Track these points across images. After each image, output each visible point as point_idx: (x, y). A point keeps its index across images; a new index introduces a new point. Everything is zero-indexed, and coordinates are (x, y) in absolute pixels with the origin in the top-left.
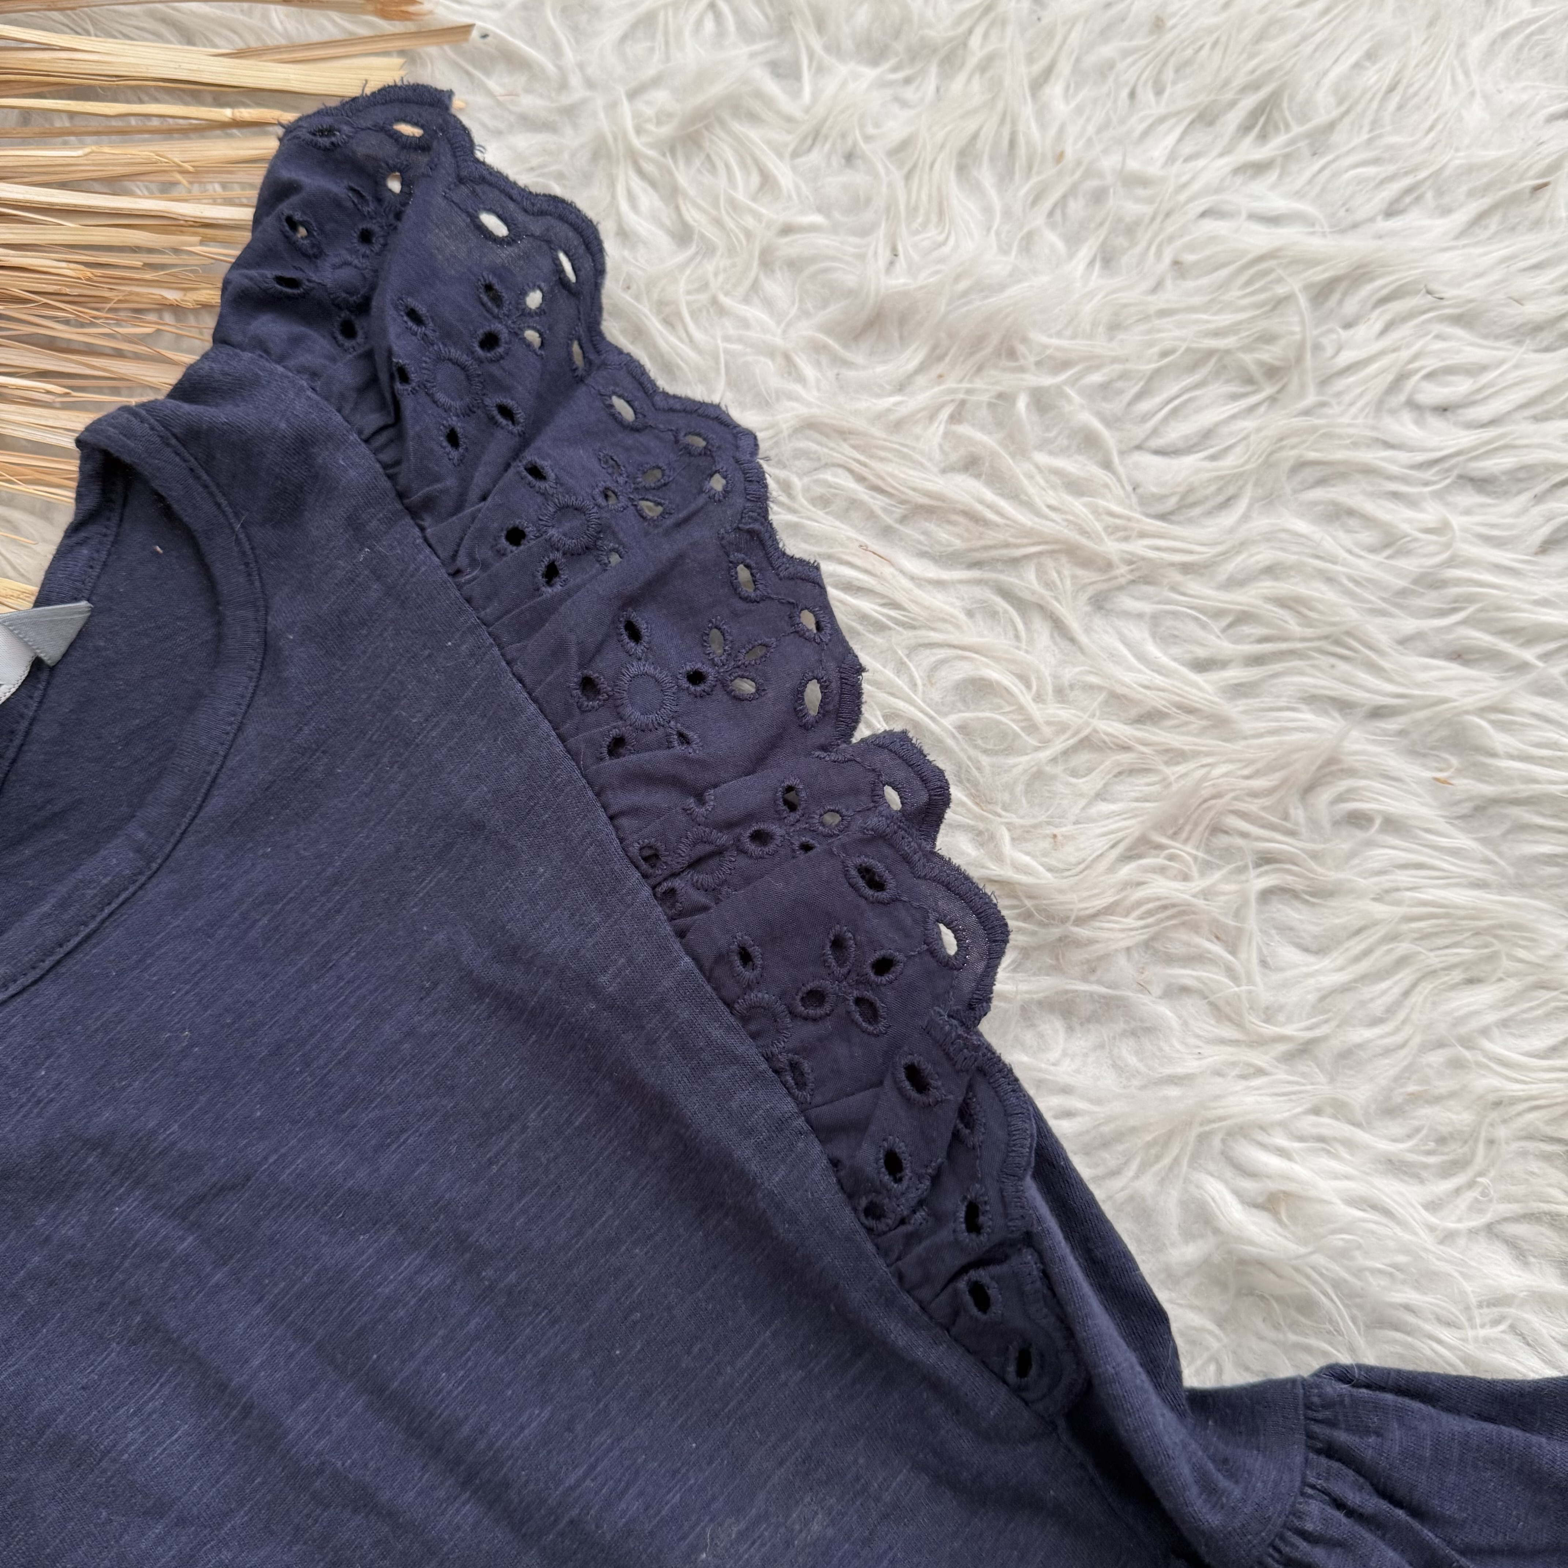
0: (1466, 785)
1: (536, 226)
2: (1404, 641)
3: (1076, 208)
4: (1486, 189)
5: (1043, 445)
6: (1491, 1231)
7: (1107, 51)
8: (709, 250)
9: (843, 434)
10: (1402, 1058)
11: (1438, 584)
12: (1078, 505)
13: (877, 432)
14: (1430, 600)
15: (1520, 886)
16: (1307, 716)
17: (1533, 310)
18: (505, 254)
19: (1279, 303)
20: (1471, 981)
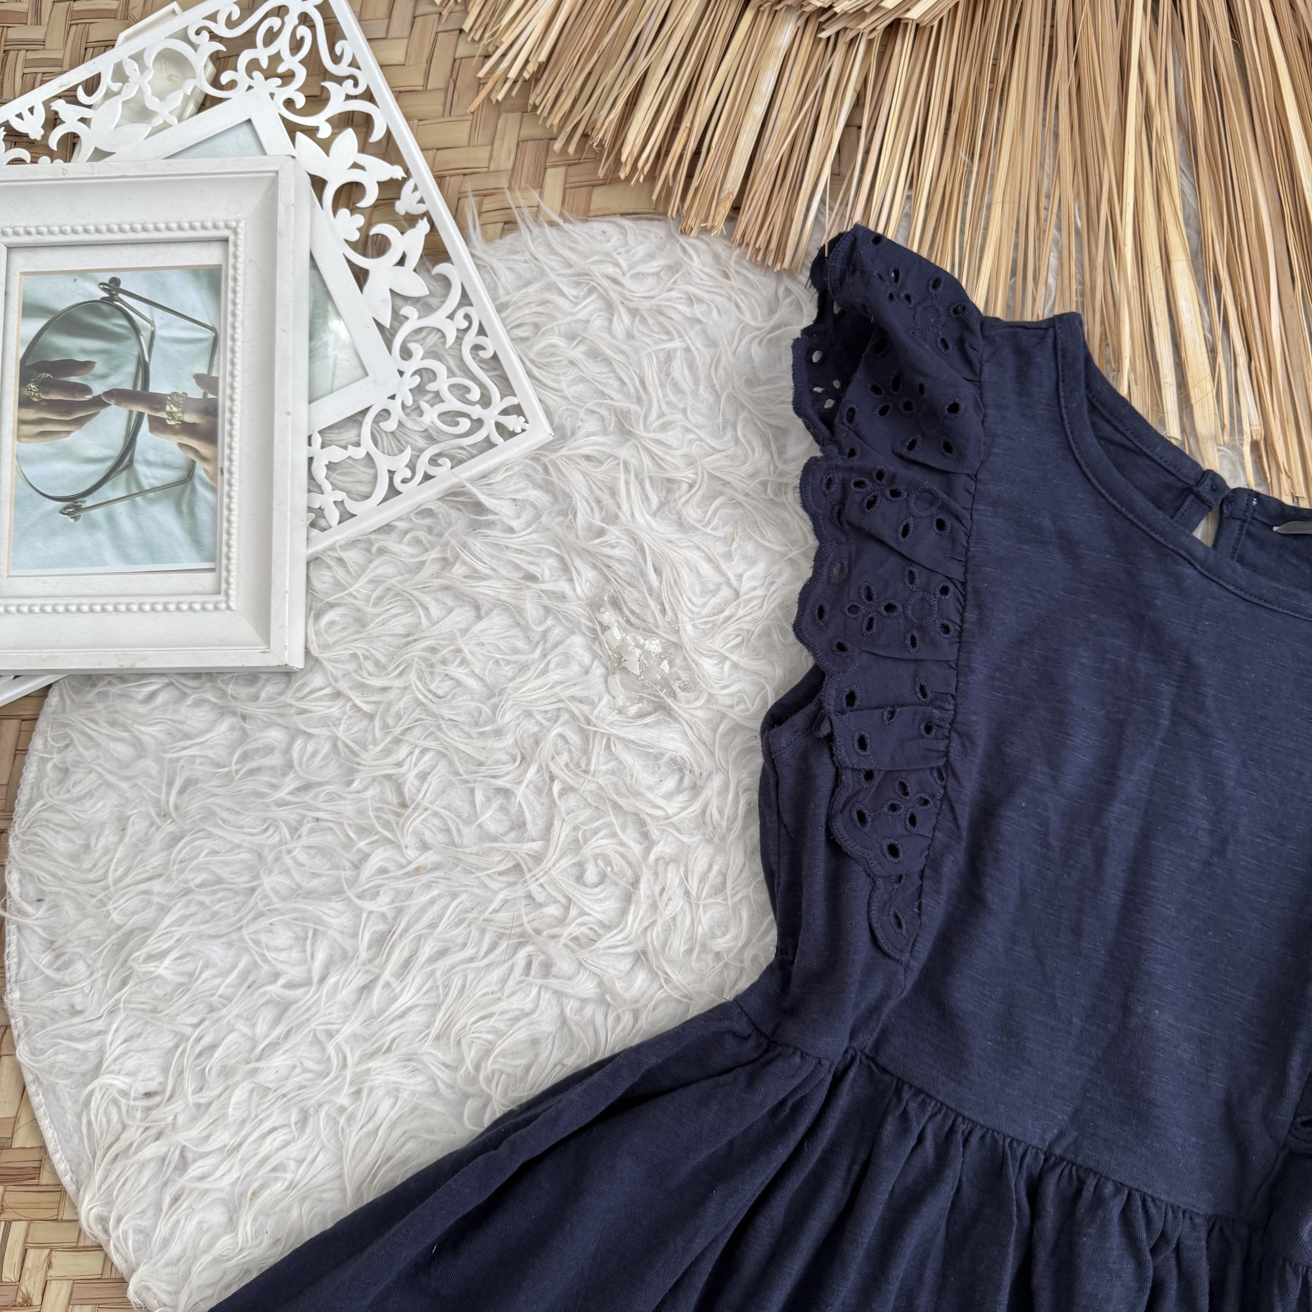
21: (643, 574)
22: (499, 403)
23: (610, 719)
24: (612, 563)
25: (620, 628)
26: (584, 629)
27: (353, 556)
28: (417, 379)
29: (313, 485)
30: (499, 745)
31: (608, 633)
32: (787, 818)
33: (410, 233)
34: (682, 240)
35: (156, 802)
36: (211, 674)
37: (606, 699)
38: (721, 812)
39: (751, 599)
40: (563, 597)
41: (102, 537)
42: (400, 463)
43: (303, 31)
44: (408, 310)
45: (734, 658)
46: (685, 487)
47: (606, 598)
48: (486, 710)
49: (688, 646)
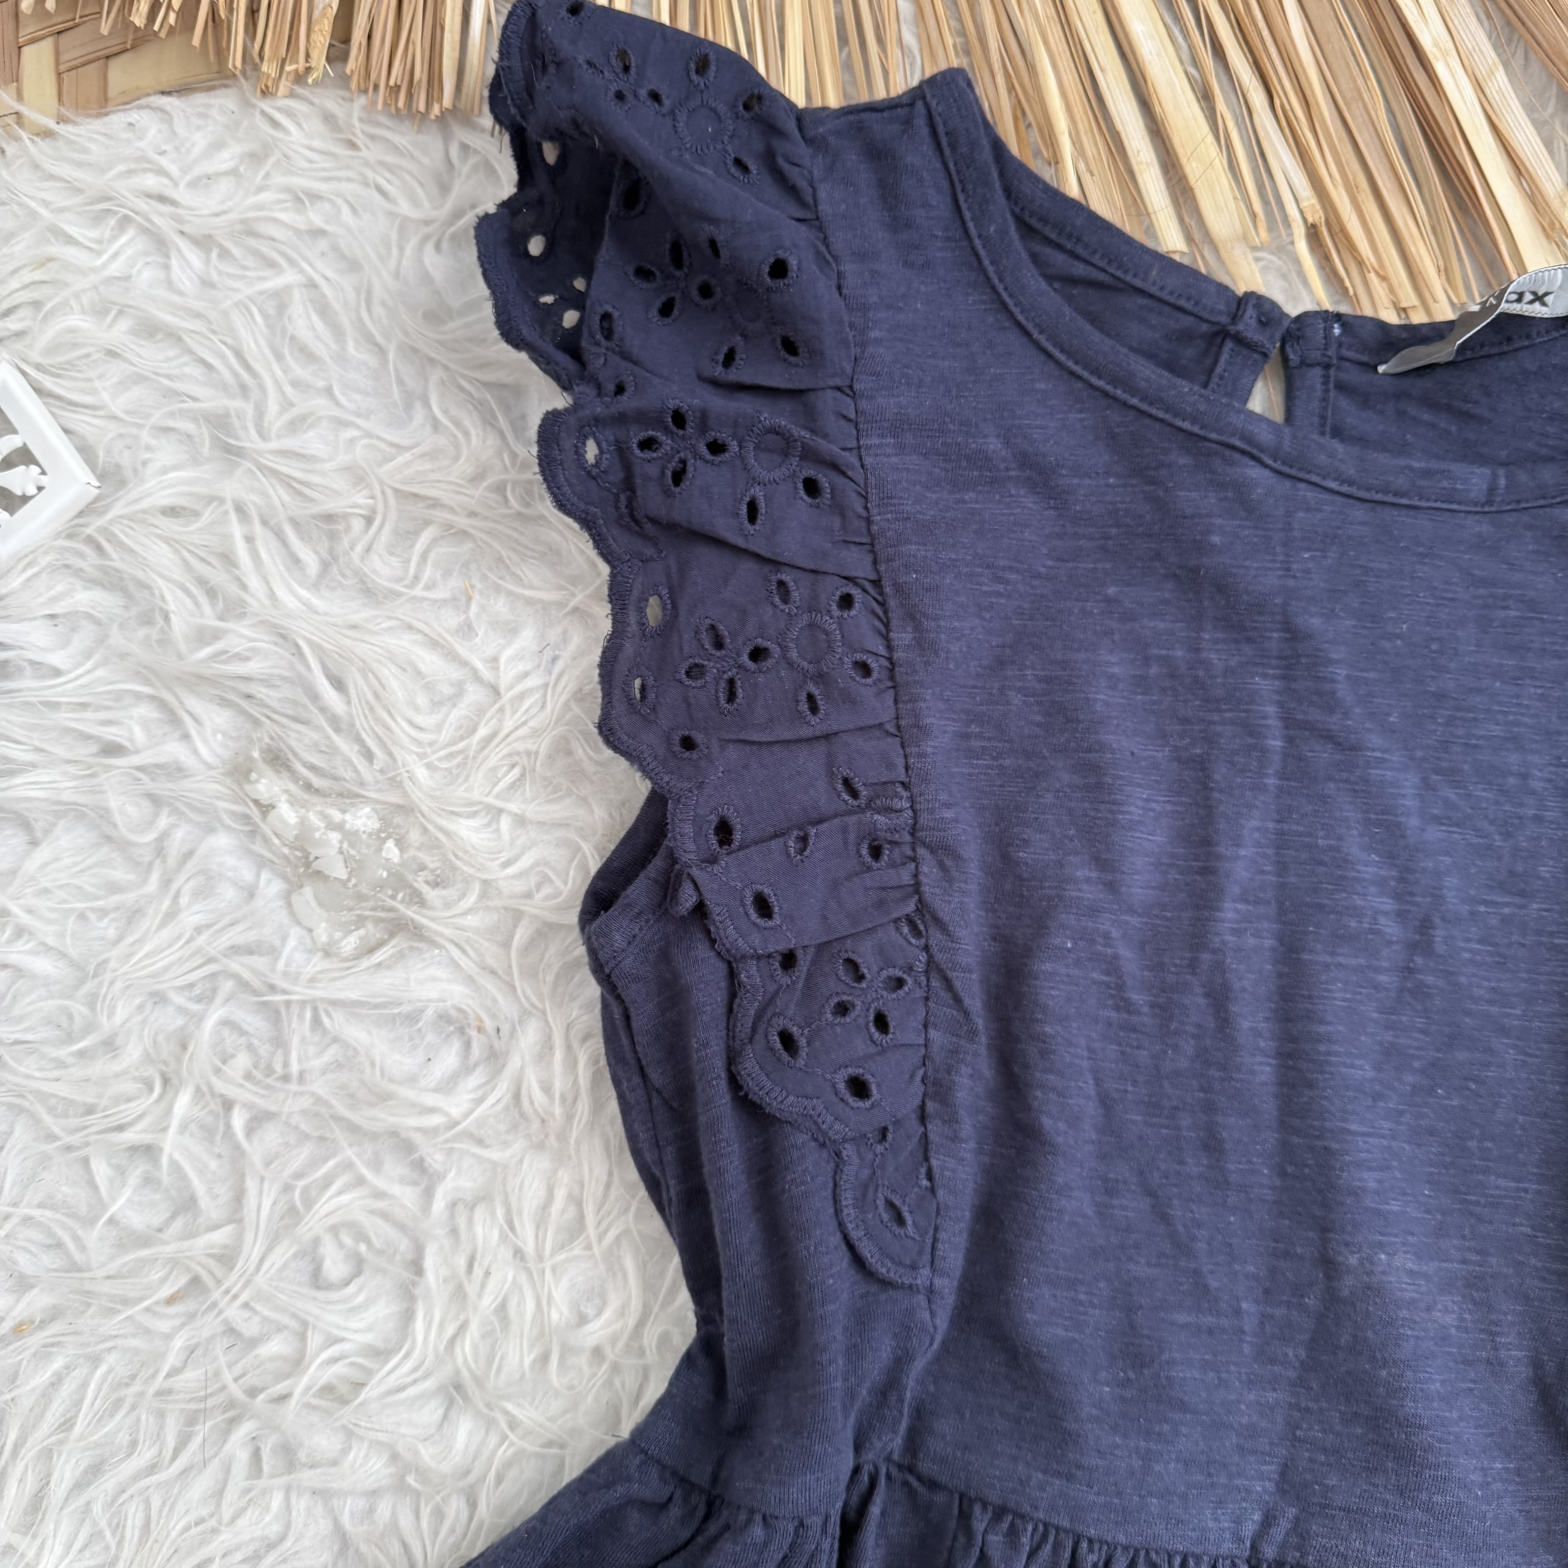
21: (314, 696)
23: (310, 970)
24: (253, 689)
25: (293, 802)
26: (228, 821)
30: (116, 1067)
31: (272, 816)
37: (295, 934)
38: (547, 1089)
39: (522, 696)
40: (175, 771)
45: (513, 807)
46: (357, 525)
47: (256, 754)
48: (79, 1009)
49: (425, 806)
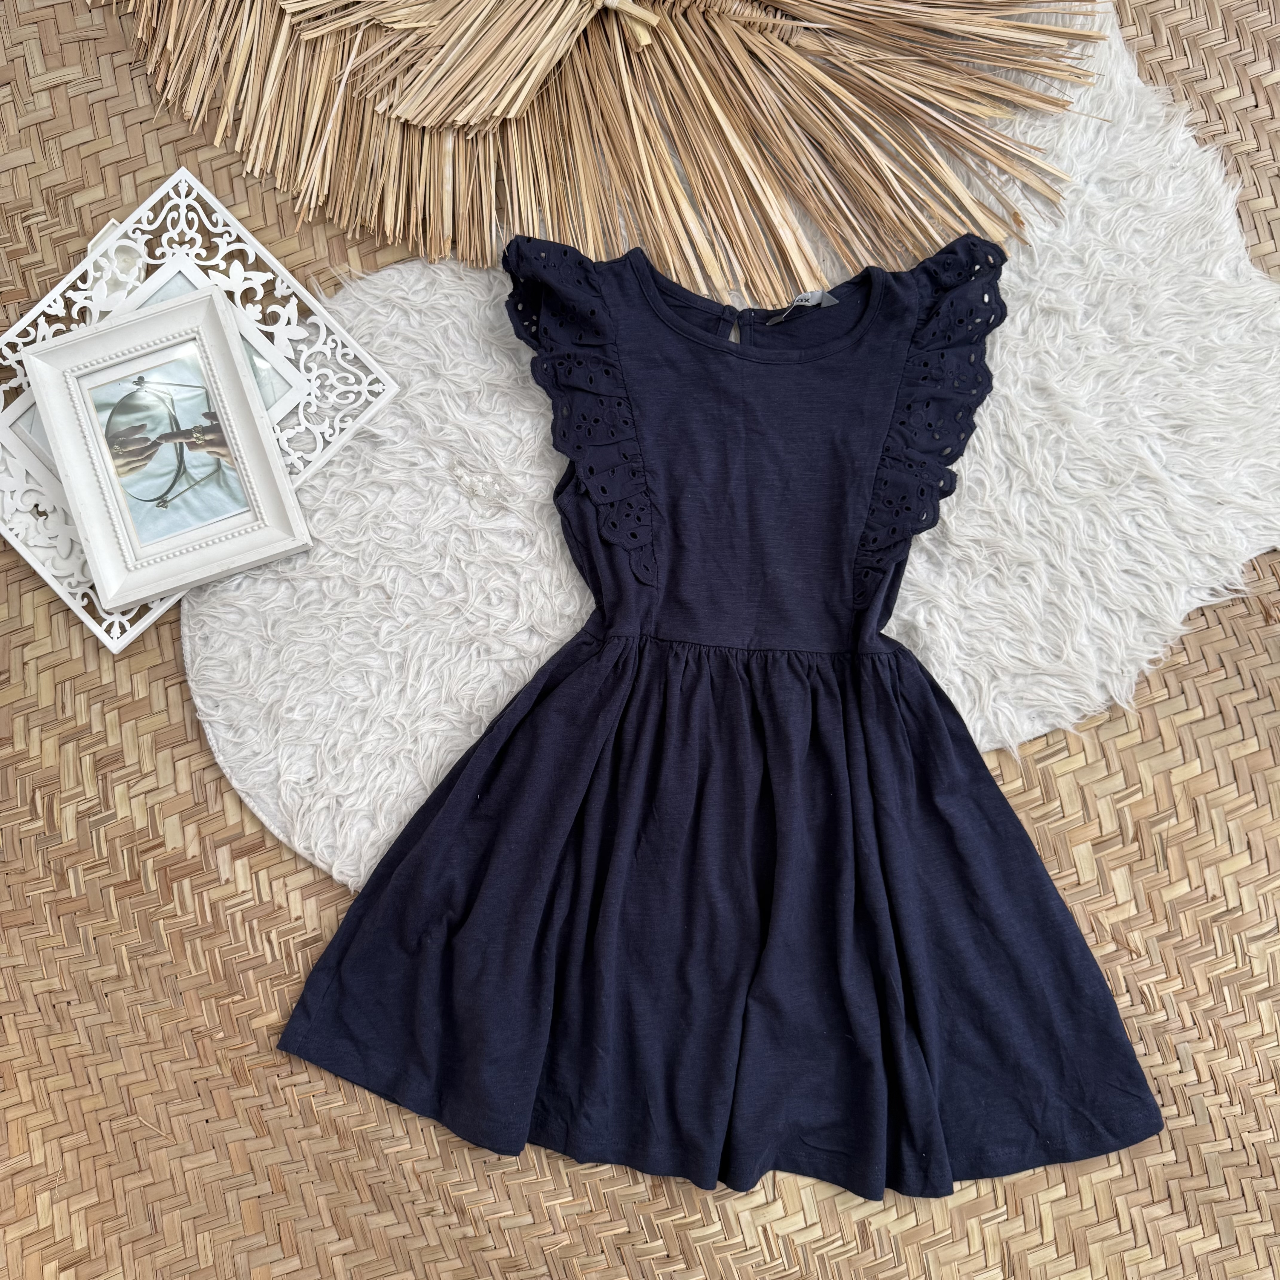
0: (1054, 597)
1: (994, 306)
2: (1073, 559)
3: (1114, 407)
4: (1209, 493)
5: (1049, 449)
6: (964, 672)
7: (1161, 380)
8: (1027, 340)
9: (1011, 406)
10: (982, 628)
11: (1094, 556)
12: (1041, 468)
13: (1018, 413)
14: (1089, 557)
15: (1042, 625)
16: (1038, 552)
17: (1184, 526)
18: (982, 306)
19: (1131, 470)
20: (1011, 629)
21: (470, 444)
22: (366, 381)
23: (478, 522)
24: (452, 444)
25: (467, 475)
26: (449, 482)
27: (317, 482)
28: (319, 382)
29: (285, 453)
30: (427, 553)
31: (462, 480)
32: (579, 538)
33: (288, 306)
34: (432, 267)
35: (262, 637)
36: (265, 565)
37: (472, 513)
39: (528, 440)
40: (433, 469)
41: (184, 512)
42: (325, 427)
43: (192, 215)
44: (301, 347)
45: (530, 472)
46: (476, 394)
47: (455, 463)
49: (505, 473)
